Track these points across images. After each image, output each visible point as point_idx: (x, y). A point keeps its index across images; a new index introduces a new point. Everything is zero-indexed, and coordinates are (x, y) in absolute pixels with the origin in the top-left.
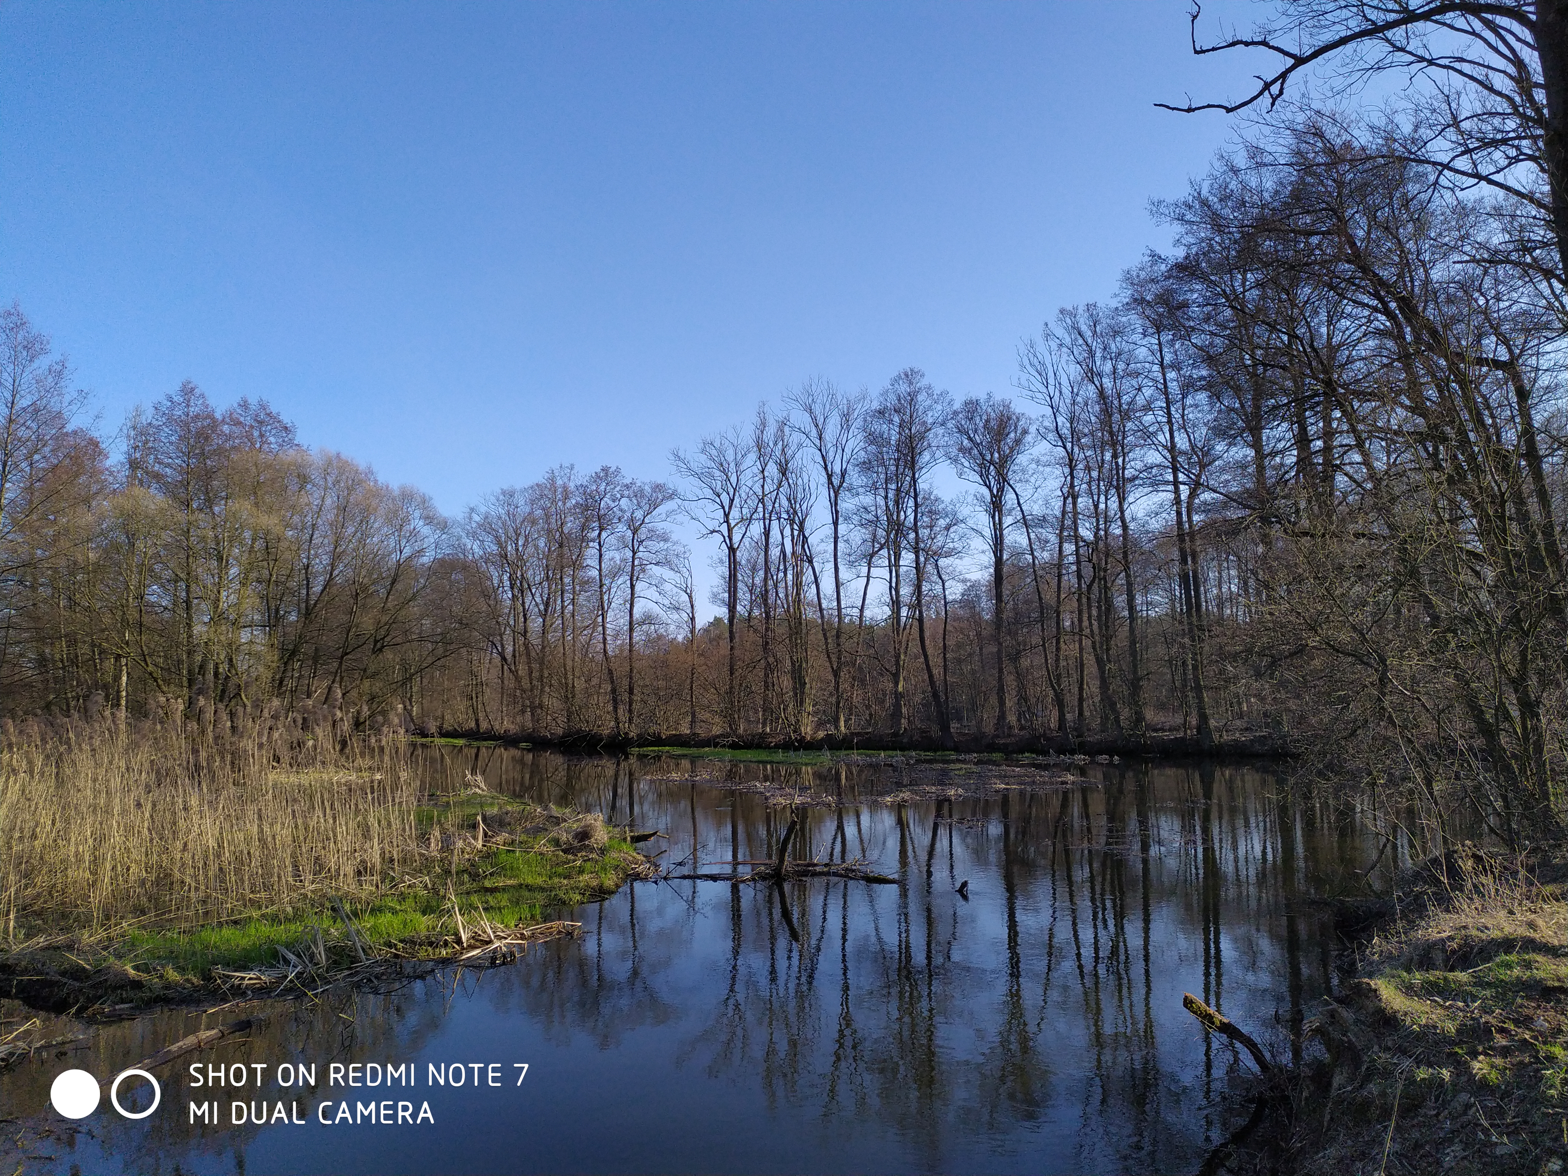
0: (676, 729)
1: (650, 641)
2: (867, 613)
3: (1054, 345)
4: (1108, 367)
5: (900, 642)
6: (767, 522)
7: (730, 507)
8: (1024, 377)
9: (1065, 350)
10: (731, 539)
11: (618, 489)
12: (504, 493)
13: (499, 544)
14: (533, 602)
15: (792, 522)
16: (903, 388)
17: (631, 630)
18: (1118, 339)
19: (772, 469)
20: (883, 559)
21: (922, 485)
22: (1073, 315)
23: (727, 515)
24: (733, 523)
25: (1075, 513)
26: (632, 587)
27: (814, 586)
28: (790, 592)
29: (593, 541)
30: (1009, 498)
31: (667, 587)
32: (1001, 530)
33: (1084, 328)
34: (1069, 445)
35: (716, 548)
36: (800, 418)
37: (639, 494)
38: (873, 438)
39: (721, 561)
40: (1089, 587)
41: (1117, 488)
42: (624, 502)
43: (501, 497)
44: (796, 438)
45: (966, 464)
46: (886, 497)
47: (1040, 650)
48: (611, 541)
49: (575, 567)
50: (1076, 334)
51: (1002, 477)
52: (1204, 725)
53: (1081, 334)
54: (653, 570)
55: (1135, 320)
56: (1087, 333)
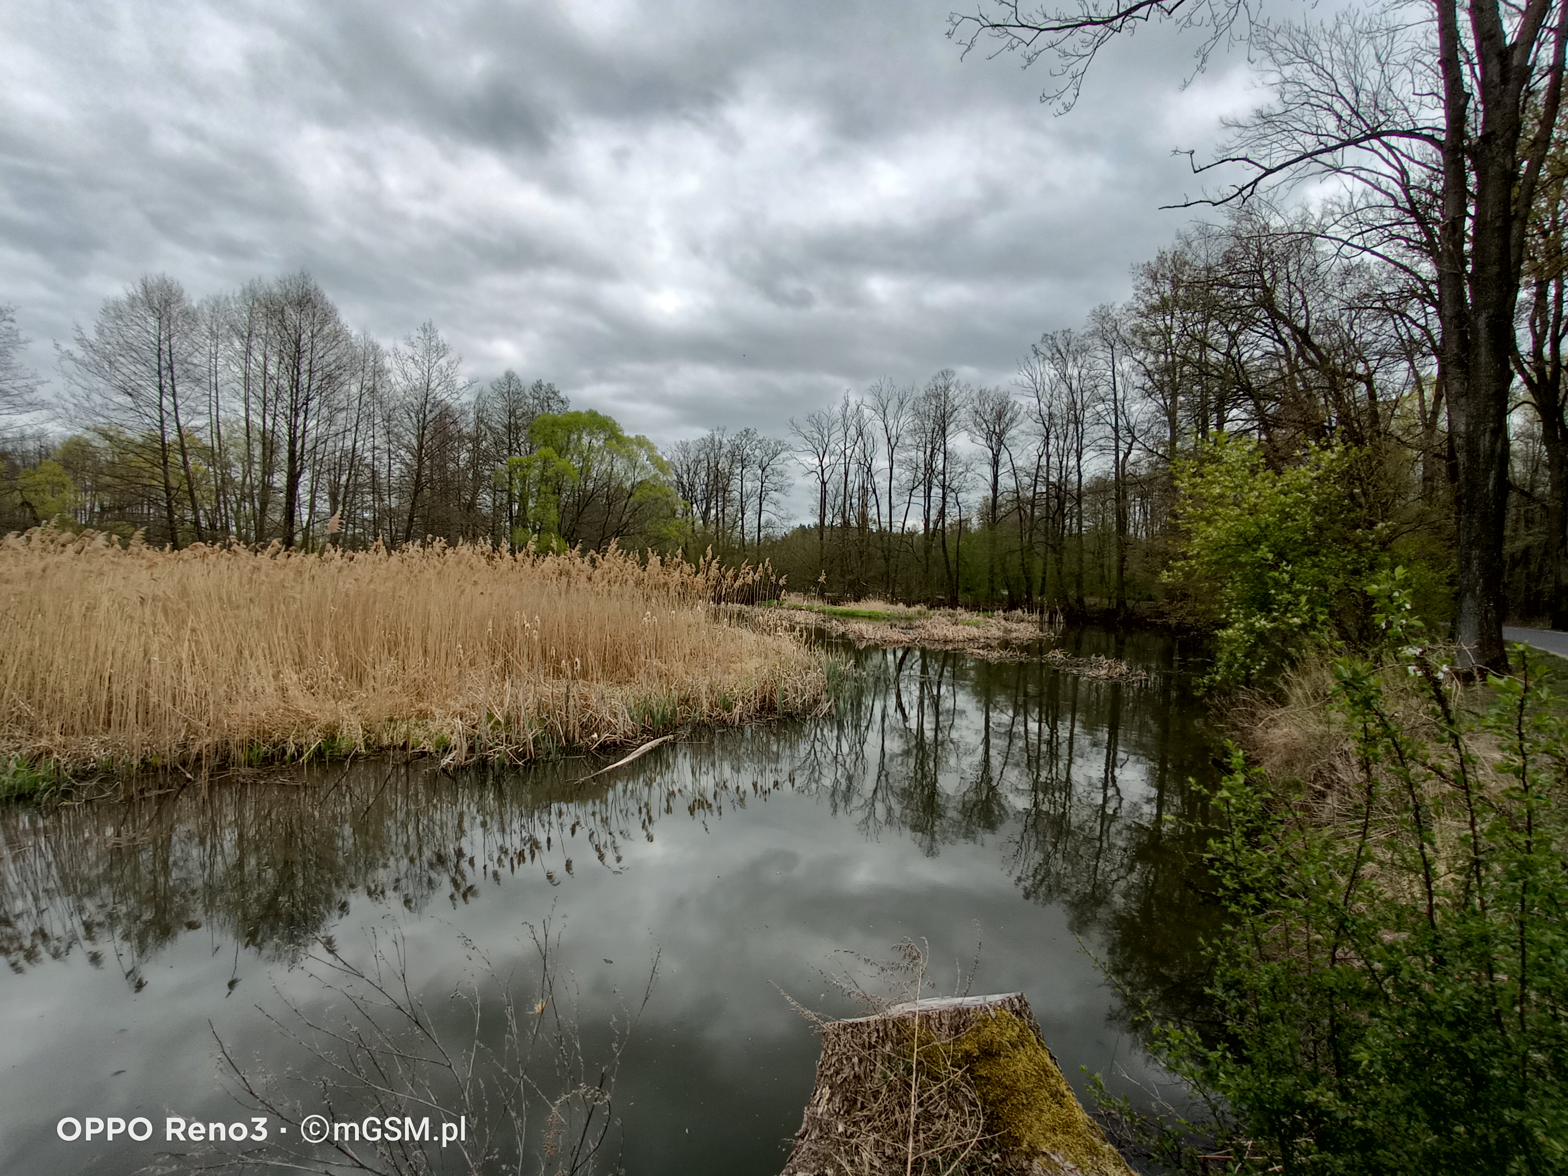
1: (770, 538)
2: (908, 525)
7: (824, 457)
9: (1048, 361)
10: (823, 477)
11: (754, 443)
12: (682, 444)
17: (759, 531)
19: (852, 432)
20: (920, 492)
21: (949, 445)
22: (1054, 337)
23: (821, 462)
24: (824, 467)
26: (761, 504)
27: (875, 508)
29: (738, 475)
30: (1004, 457)
32: (998, 476)
33: (1061, 346)
34: (1047, 424)
37: (767, 447)
38: (918, 415)
39: (816, 490)
45: (978, 433)
46: (925, 453)
47: (1018, 553)
48: (748, 475)
49: (725, 490)
50: (1054, 350)
51: (1000, 442)
52: (1122, 603)
53: (1059, 351)
54: (773, 494)
55: (1097, 341)
56: (1063, 350)
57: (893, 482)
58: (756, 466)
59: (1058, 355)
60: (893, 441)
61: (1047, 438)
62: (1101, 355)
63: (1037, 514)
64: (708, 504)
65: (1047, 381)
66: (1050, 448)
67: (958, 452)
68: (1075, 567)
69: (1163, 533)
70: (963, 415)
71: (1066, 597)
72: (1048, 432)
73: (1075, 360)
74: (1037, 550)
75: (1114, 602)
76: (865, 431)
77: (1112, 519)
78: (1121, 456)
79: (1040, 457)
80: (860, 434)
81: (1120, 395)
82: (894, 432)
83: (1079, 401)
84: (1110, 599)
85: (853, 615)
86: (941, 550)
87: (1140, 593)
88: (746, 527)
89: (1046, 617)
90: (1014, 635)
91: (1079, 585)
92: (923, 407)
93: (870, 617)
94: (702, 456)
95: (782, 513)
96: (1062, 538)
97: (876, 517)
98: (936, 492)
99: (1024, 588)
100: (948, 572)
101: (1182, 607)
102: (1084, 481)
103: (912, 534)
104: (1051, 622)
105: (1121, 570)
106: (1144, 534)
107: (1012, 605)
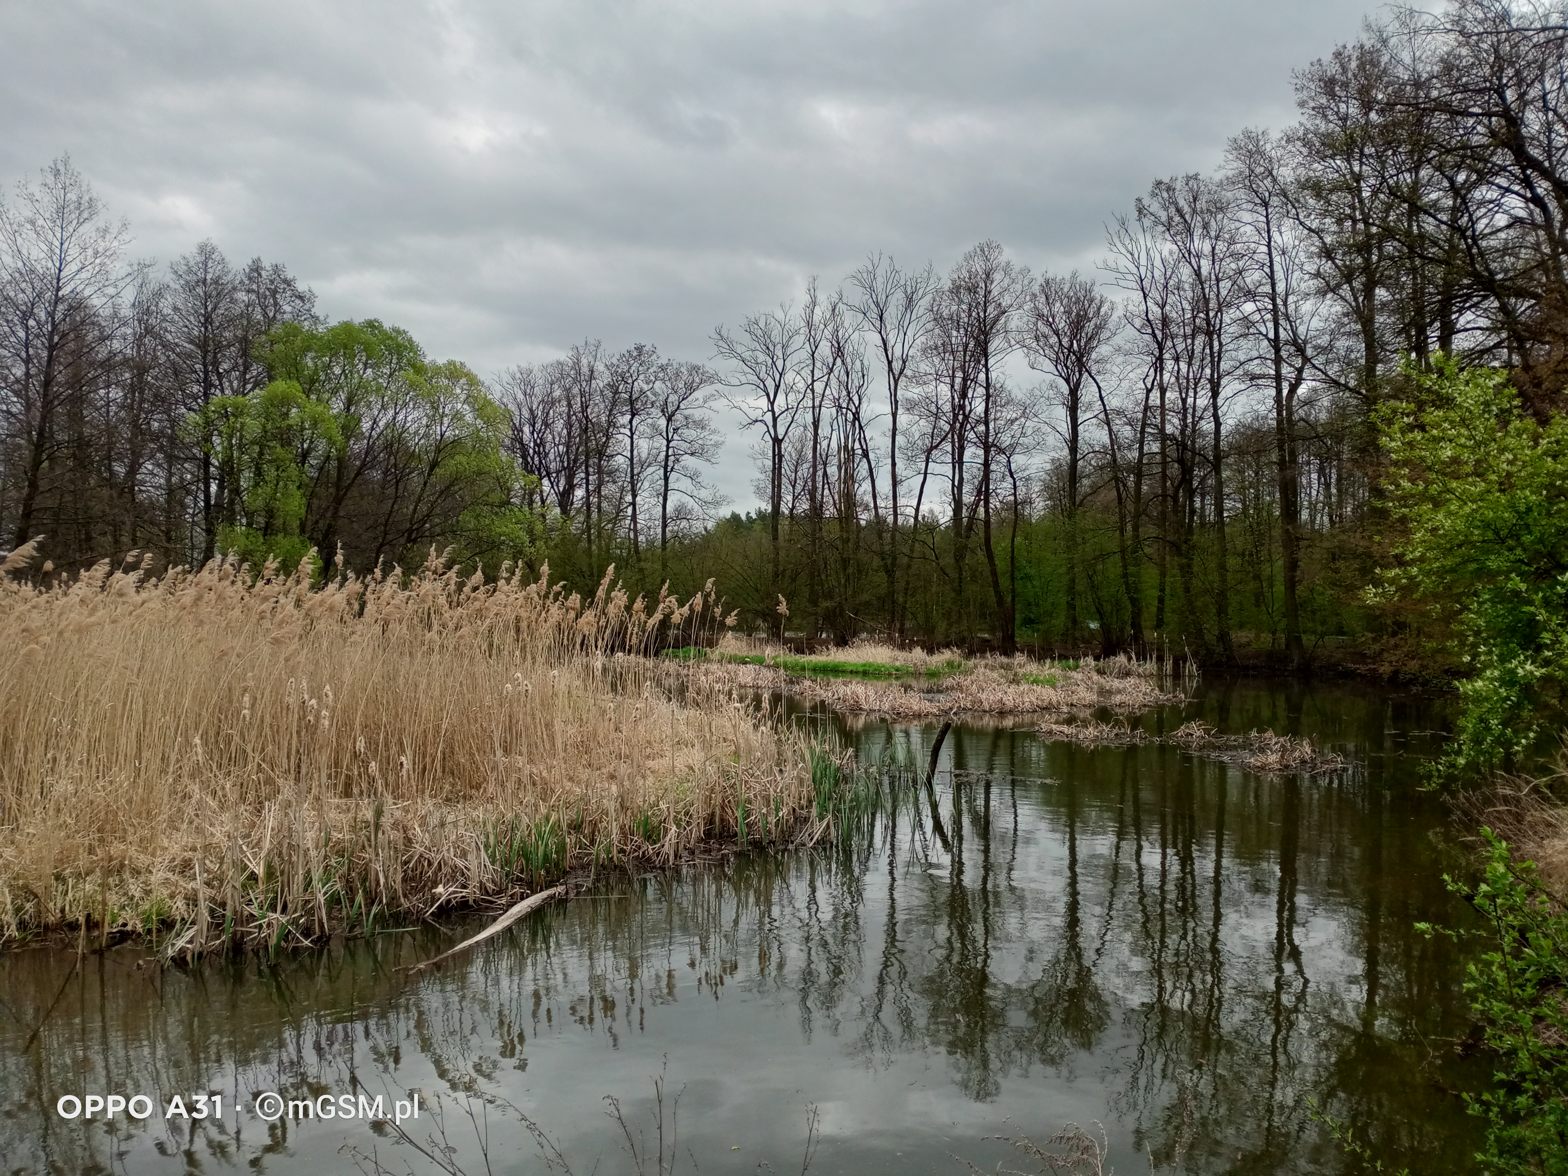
3: (1148, 222)
4: (1207, 247)
6: (818, 410)
7: (775, 394)
9: (1160, 228)
10: (775, 430)
11: (652, 370)
12: (520, 371)
16: (979, 264)
17: (664, 524)
20: (944, 453)
21: (995, 374)
22: (1171, 188)
23: (771, 403)
24: (777, 412)
25: (1162, 408)
26: (666, 479)
27: (869, 481)
29: (624, 426)
30: (1090, 390)
31: (704, 481)
32: (1075, 427)
33: (1182, 203)
34: (1158, 333)
35: (759, 440)
37: (674, 377)
38: (940, 320)
39: (764, 453)
40: (1174, 490)
41: (1211, 381)
42: (658, 385)
43: (518, 375)
45: (1041, 353)
47: (1118, 557)
48: (641, 428)
49: (601, 453)
50: (1172, 210)
51: (1081, 364)
52: (1294, 640)
53: (1179, 211)
54: (688, 461)
55: (1242, 194)
56: (1186, 209)
57: (899, 439)
58: (656, 412)
59: (1177, 219)
60: (897, 366)
61: (1160, 359)
62: (1247, 217)
63: (1145, 488)
64: (570, 479)
65: (1158, 263)
66: (1166, 376)
67: (1009, 385)
68: (1215, 577)
69: (1360, 517)
70: (1016, 320)
71: (1200, 633)
72: (1161, 348)
73: (1206, 226)
74: (1147, 550)
75: (1282, 638)
76: (848, 349)
77: (1272, 498)
78: (1285, 392)
79: (1149, 391)
80: (839, 351)
81: (1281, 287)
82: (898, 352)
83: (1212, 296)
84: (1274, 633)
85: (836, 671)
86: (981, 555)
87: (1323, 623)
88: (640, 518)
89: (1169, 667)
90: (1117, 699)
91: (1221, 610)
92: (949, 308)
93: (865, 673)
94: (557, 393)
95: (704, 494)
96: (1190, 530)
97: (868, 498)
98: (973, 454)
99: (1127, 616)
100: (998, 592)
101: (1396, 646)
102: (1224, 431)
103: (931, 527)
104: (1177, 676)
105: (1291, 584)
106: (1326, 519)
107: (1109, 649)
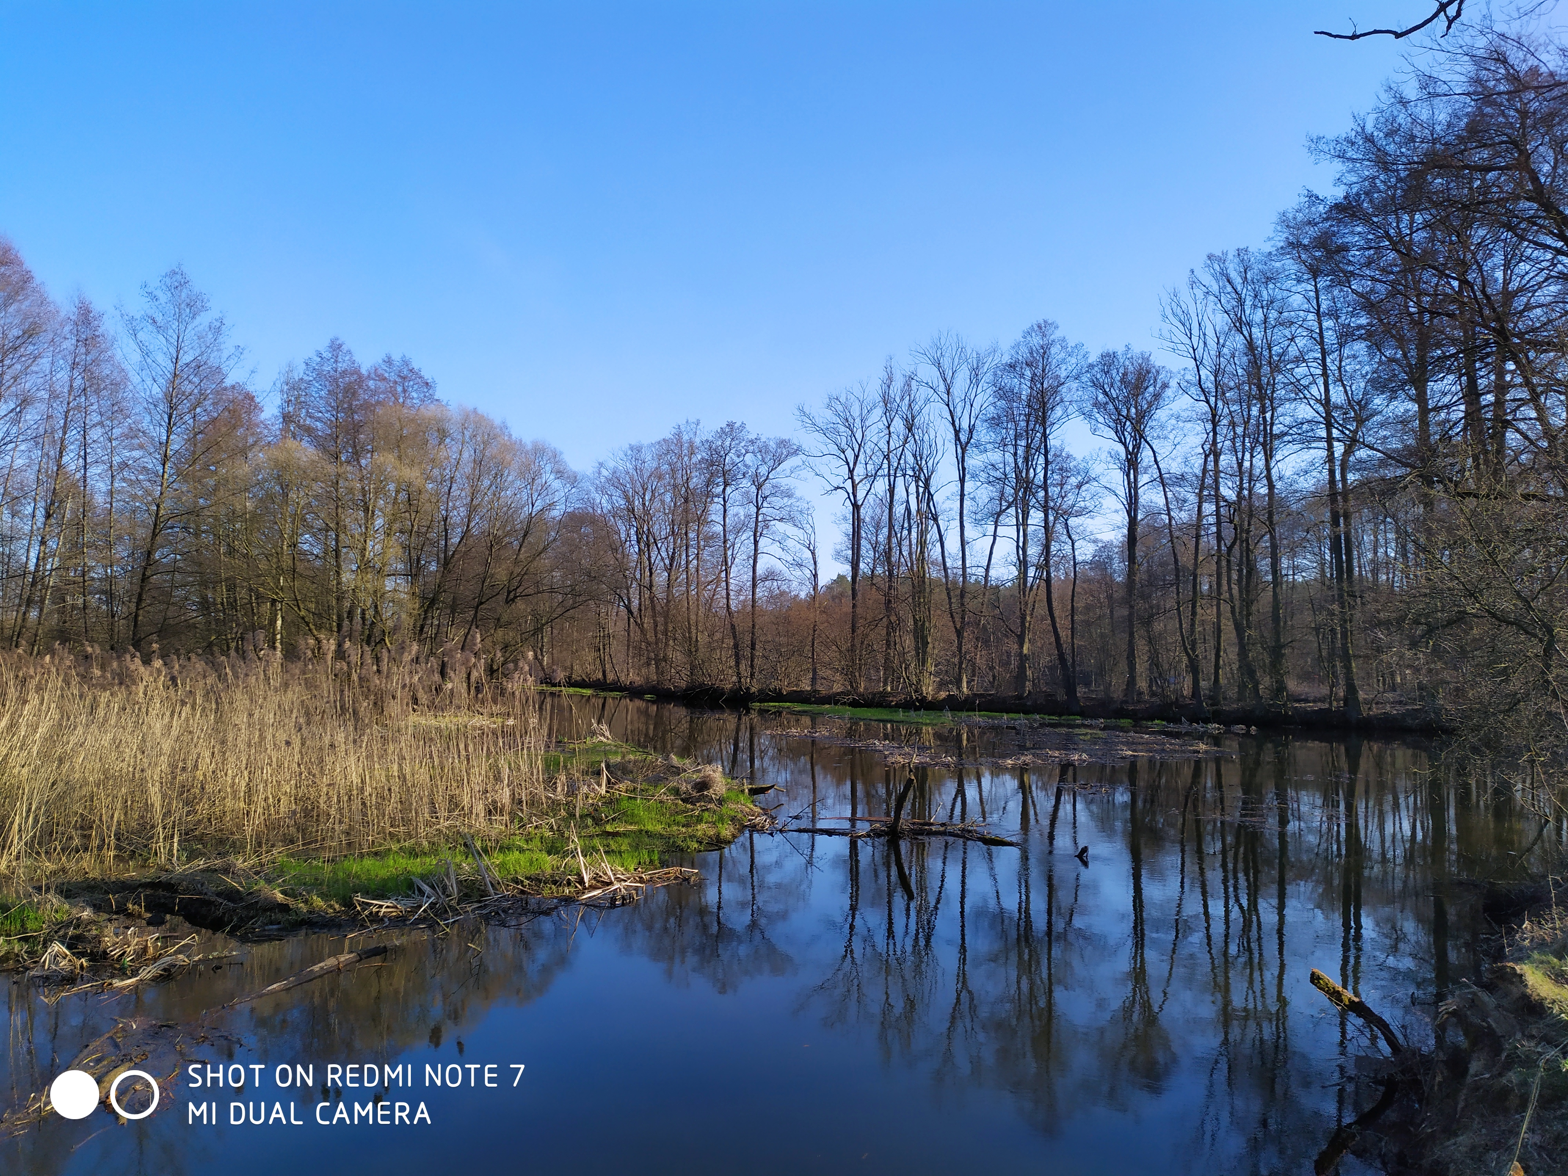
0: (797, 685)
1: (772, 598)
2: (992, 573)
3: (1199, 293)
4: (1258, 316)
5: (1026, 604)
6: (892, 478)
7: (855, 464)
8: (1166, 327)
9: (1212, 298)
10: (855, 496)
11: (743, 444)
12: (632, 448)
13: (626, 498)
14: (659, 556)
15: (917, 479)
16: (1036, 341)
17: (754, 586)
18: (1271, 286)
19: (898, 425)
20: (1010, 518)
21: (1053, 442)
22: (1222, 260)
23: (851, 472)
24: (857, 480)
25: (1217, 472)
26: (756, 543)
27: (938, 544)
28: (914, 550)
29: (718, 496)
30: (1146, 455)
31: (790, 543)
32: (1136, 489)
33: (1233, 275)
34: (1212, 400)
35: (840, 506)
36: (928, 373)
37: (764, 450)
38: (1003, 393)
39: (845, 519)
40: (1230, 549)
41: (1264, 445)
42: (749, 458)
43: (629, 452)
44: (923, 393)
45: (1101, 419)
46: (1015, 454)
48: (734, 497)
49: (699, 522)
50: (1224, 281)
51: (1139, 434)
53: (1230, 283)
54: (776, 526)
56: (1237, 280)
57: (966, 503)
58: (746, 483)
59: (1229, 289)
60: (963, 438)
62: (1295, 286)
65: (1210, 332)
70: (1075, 391)
76: (918, 423)
86: (1042, 608)
88: (733, 586)
91: (1277, 658)
92: (1009, 380)
94: (664, 468)
97: (940, 560)
100: (1060, 648)
102: (1277, 495)
103: (1000, 587)
